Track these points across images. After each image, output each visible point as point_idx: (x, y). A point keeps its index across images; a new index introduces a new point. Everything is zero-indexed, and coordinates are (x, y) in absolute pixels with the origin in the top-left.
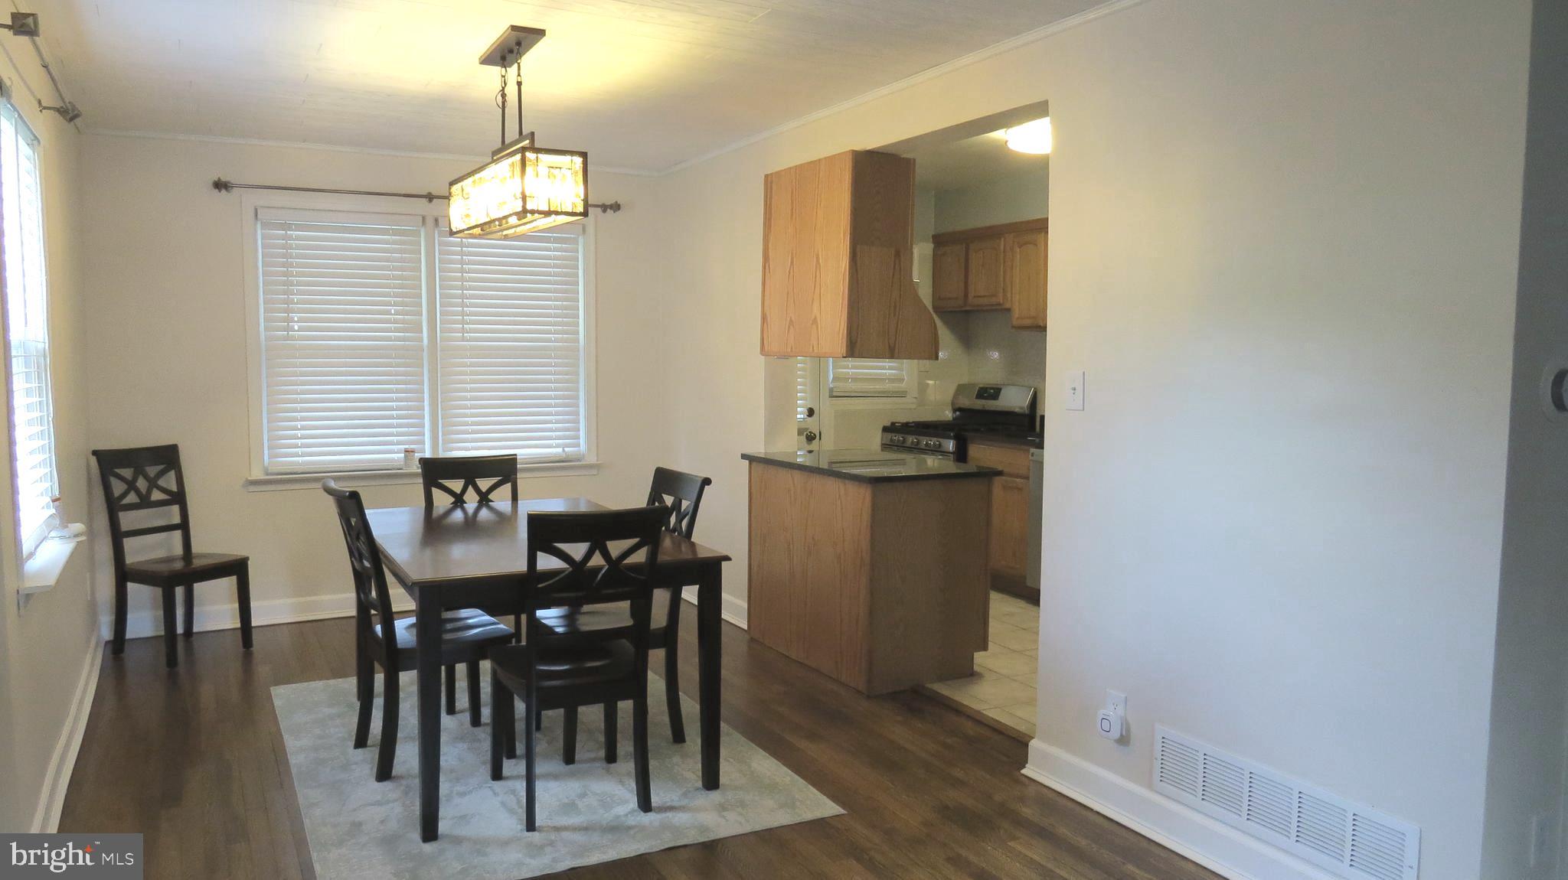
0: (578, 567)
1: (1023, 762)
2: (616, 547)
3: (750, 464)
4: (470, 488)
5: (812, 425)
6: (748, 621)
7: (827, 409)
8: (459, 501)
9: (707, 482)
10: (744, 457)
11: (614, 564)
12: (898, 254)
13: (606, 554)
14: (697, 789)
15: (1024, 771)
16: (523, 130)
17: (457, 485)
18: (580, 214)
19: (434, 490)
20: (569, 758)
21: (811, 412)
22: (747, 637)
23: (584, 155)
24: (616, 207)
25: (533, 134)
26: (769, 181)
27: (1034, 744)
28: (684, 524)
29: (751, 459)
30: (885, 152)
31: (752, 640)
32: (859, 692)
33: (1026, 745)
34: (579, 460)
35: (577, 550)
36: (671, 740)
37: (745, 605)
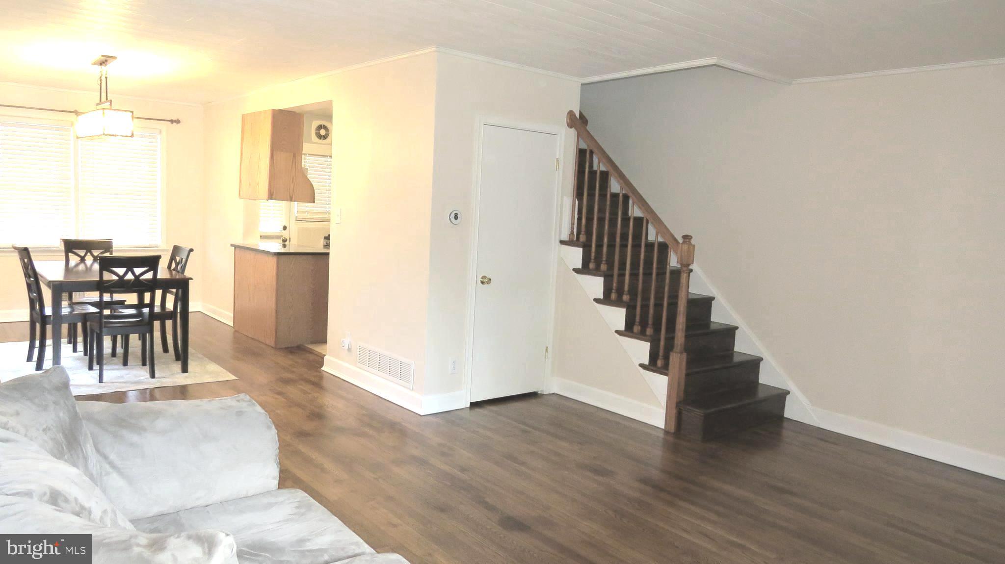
0: (121, 278)
1: (322, 364)
2: (138, 271)
3: (235, 248)
4: (89, 254)
5: (285, 234)
6: (234, 323)
7: (294, 227)
8: (83, 259)
9: (191, 250)
10: (232, 245)
11: (137, 277)
12: (294, 156)
13: (133, 273)
14: (179, 373)
15: (322, 369)
16: (108, 97)
17: (82, 253)
18: (130, 137)
19: (70, 254)
20: (125, 363)
21: (285, 228)
22: (233, 330)
23: (132, 112)
24: (178, 122)
25: (111, 101)
26: (244, 117)
27: (326, 358)
28: (179, 267)
29: (236, 247)
30: (290, 110)
31: (236, 331)
32: (272, 347)
33: (323, 358)
34: (156, 247)
35: (121, 271)
36: (175, 359)
37: (232, 315)
